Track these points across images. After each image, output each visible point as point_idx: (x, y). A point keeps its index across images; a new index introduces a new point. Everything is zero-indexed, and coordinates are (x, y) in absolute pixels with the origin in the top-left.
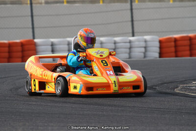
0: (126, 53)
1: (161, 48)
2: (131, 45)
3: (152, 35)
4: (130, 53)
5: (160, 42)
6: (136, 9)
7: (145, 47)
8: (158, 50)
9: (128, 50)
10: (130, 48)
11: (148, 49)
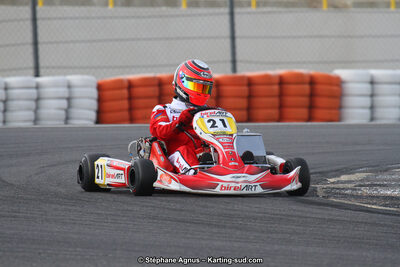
0: (29, 109)
1: (100, 100)
2: (38, 94)
3: (82, 74)
4: (37, 110)
5: (100, 87)
6: (43, 19)
7: (69, 99)
8: (94, 104)
9: (32, 104)
10: (38, 100)
11: (76, 102)
